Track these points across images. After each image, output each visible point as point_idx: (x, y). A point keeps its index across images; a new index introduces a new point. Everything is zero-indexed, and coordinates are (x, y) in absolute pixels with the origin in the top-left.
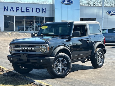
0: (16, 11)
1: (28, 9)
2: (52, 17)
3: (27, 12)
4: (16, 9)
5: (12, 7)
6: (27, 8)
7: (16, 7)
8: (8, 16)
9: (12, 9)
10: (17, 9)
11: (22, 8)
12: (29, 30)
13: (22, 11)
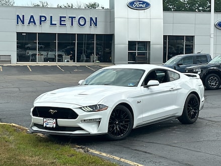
0: (40, 24)
1: (62, 19)
2: (109, 33)
3: (61, 24)
4: (41, 21)
5: (32, 17)
6: (61, 17)
7: (41, 17)
8: (25, 34)
10: (42, 19)
11: (51, 17)
12: (66, 60)
13: (51, 24)
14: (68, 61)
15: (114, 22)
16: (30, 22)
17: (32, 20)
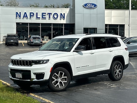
0: (31, 17)
1: (44, 14)
3: (43, 18)
5: (25, 13)
7: (31, 13)
8: (21, 24)
9: (25, 16)
10: (32, 15)
11: (37, 13)
12: (46, 40)
13: (37, 17)
14: (47, 40)
15: (75, 16)
16: (24, 16)
17: (25, 15)
